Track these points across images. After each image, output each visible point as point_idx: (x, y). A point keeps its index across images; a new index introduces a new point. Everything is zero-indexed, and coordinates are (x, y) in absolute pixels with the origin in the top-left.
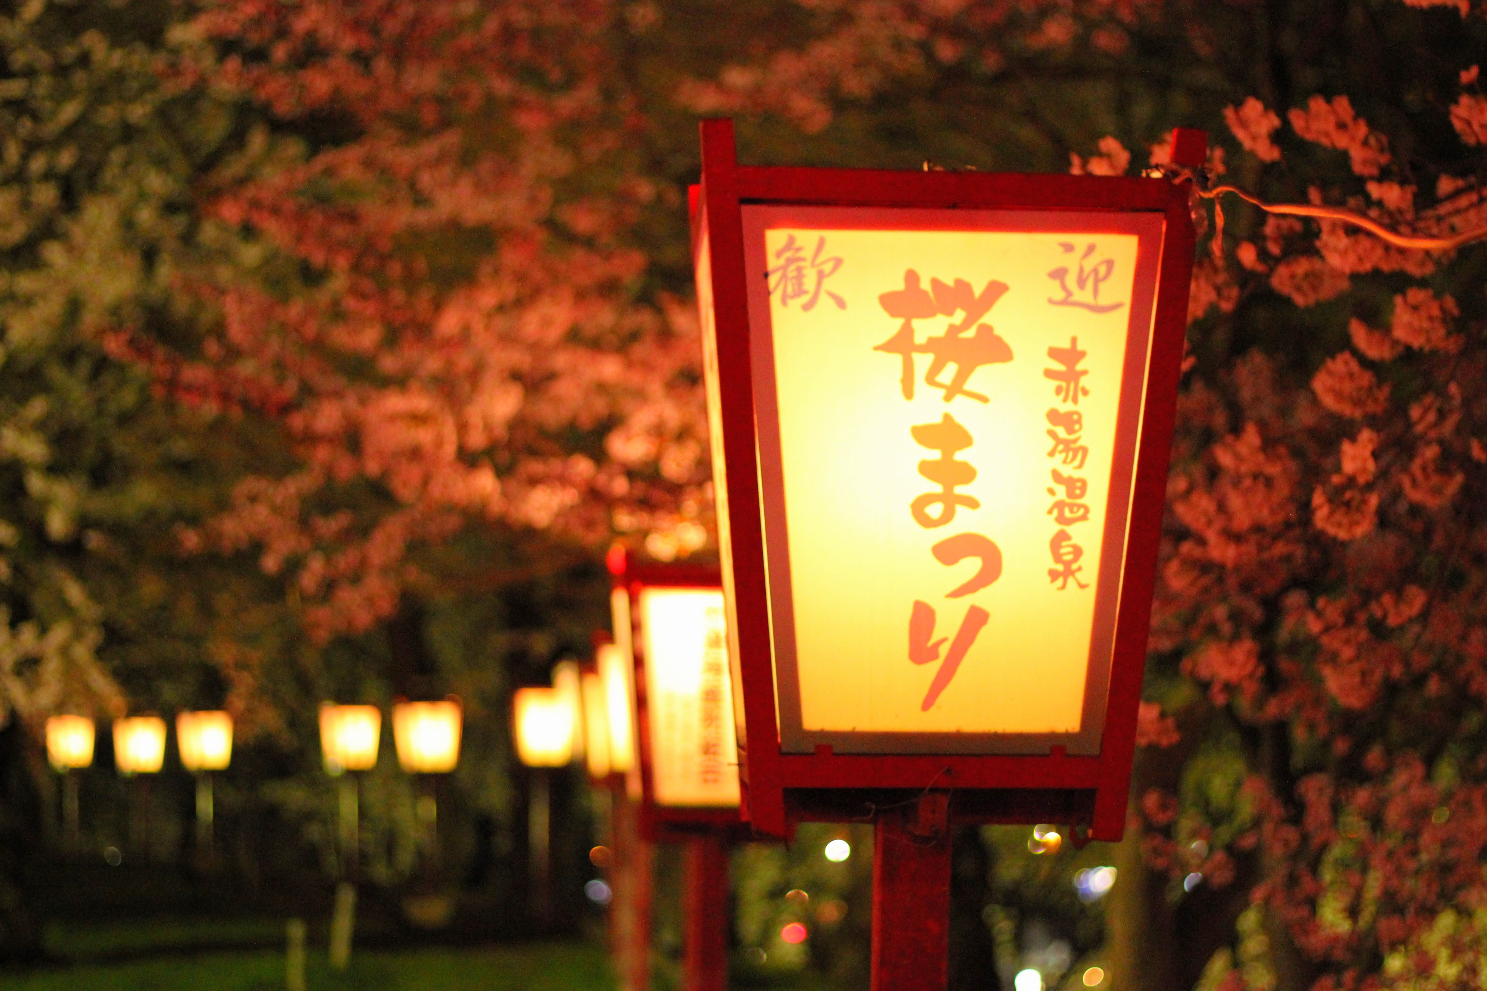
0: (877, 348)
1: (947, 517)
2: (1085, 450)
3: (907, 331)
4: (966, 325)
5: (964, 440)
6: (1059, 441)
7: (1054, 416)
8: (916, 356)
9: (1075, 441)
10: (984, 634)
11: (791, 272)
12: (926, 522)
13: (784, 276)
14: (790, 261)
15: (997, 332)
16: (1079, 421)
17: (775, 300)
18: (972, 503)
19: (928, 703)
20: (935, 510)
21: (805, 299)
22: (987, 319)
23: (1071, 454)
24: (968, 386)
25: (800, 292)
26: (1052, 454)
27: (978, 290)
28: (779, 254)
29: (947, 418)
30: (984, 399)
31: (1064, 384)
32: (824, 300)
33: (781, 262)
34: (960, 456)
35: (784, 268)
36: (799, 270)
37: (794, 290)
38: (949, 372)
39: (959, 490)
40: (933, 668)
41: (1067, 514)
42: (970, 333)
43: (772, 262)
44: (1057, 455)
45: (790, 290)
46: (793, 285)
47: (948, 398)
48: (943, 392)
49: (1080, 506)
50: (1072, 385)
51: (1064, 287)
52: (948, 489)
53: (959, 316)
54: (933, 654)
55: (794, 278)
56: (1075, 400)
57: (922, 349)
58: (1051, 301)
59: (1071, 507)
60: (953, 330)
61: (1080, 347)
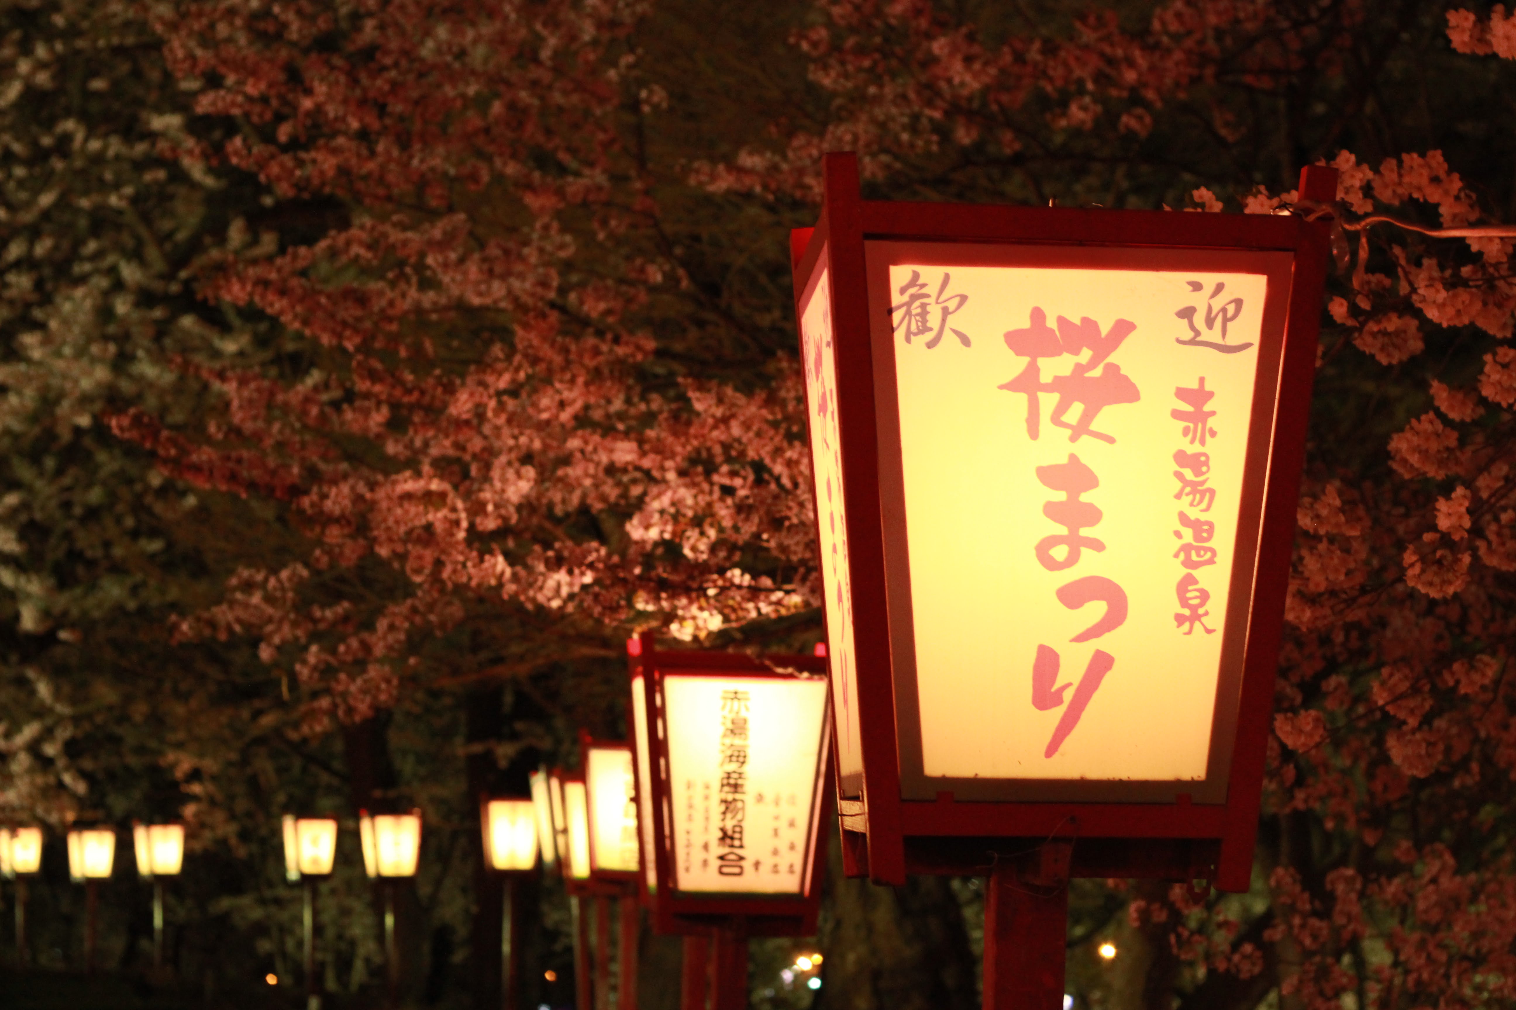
0: (1001, 387)
1: (1072, 559)
2: (1212, 492)
3: (1032, 370)
4: (1093, 364)
5: (1090, 481)
6: (1186, 482)
7: (1181, 458)
8: (1041, 395)
9: (1203, 483)
10: (1109, 680)
11: (915, 309)
12: (1051, 564)
13: (908, 313)
14: (914, 298)
15: (1123, 372)
16: (1206, 463)
17: (899, 337)
18: (1098, 546)
19: (1051, 750)
20: (1060, 553)
21: (929, 336)
22: (1113, 358)
23: (1198, 496)
24: (1094, 426)
25: (924, 329)
26: (1178, 496)
27: (1105, 329)
28: (903, 291)
29: (1073, 458)
30: (1111, 440)
31: (1192, 425)
32: (948, 336)
33: (906, 298)
34: (1085, 497)
35: (908, 304)
36: (923, 306)
37: (918, 327)
38: (1075, 413)
39: (1085, 532)
40: (1057, 713)
41: (1194, 557)
42: (1097, 372)
43: (896, 299)
44: (1184, 497)
45: (913, 328)
46: (917, 321)
47: (1073, 439)
48: (1068, 432)
49: (1207, 549)
50: (1200, 425)
51: (1192, 327)
52: (1073, 531)
53: (1086, 355)
54: (1057, 700)
55: (918, 315)
56: (1203, 442)
57: (1048, 388)
58: (1178, 341)
59: (1198, 550)
60: (1079, 369)
61: (1208, 387)
